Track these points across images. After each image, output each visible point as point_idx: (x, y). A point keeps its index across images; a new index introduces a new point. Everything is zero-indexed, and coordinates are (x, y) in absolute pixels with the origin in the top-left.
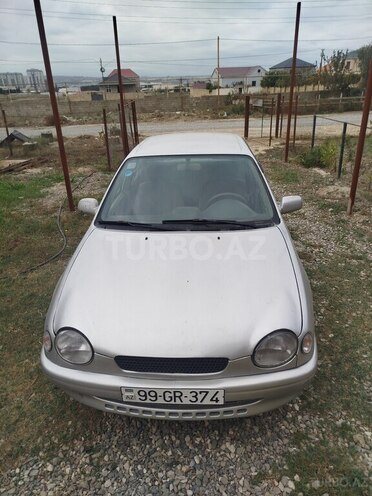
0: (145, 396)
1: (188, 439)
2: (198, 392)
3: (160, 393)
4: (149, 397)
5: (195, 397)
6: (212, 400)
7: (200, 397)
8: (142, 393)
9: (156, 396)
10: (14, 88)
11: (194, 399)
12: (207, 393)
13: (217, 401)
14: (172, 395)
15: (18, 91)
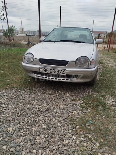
0: (45, 70)
1: (57, 91)
2: (59, 70)
3: (49, 70)
4: (46, 71)
5: (58, 72)
6: (63, 73)
7: (60, 72)
8: (45, 69)
9: (48, 71)
10: (33, 35)
11: (58, 73)
12: (61, 70)
13: (64, 74)
14: (52, 71)
15: (34, 36)
